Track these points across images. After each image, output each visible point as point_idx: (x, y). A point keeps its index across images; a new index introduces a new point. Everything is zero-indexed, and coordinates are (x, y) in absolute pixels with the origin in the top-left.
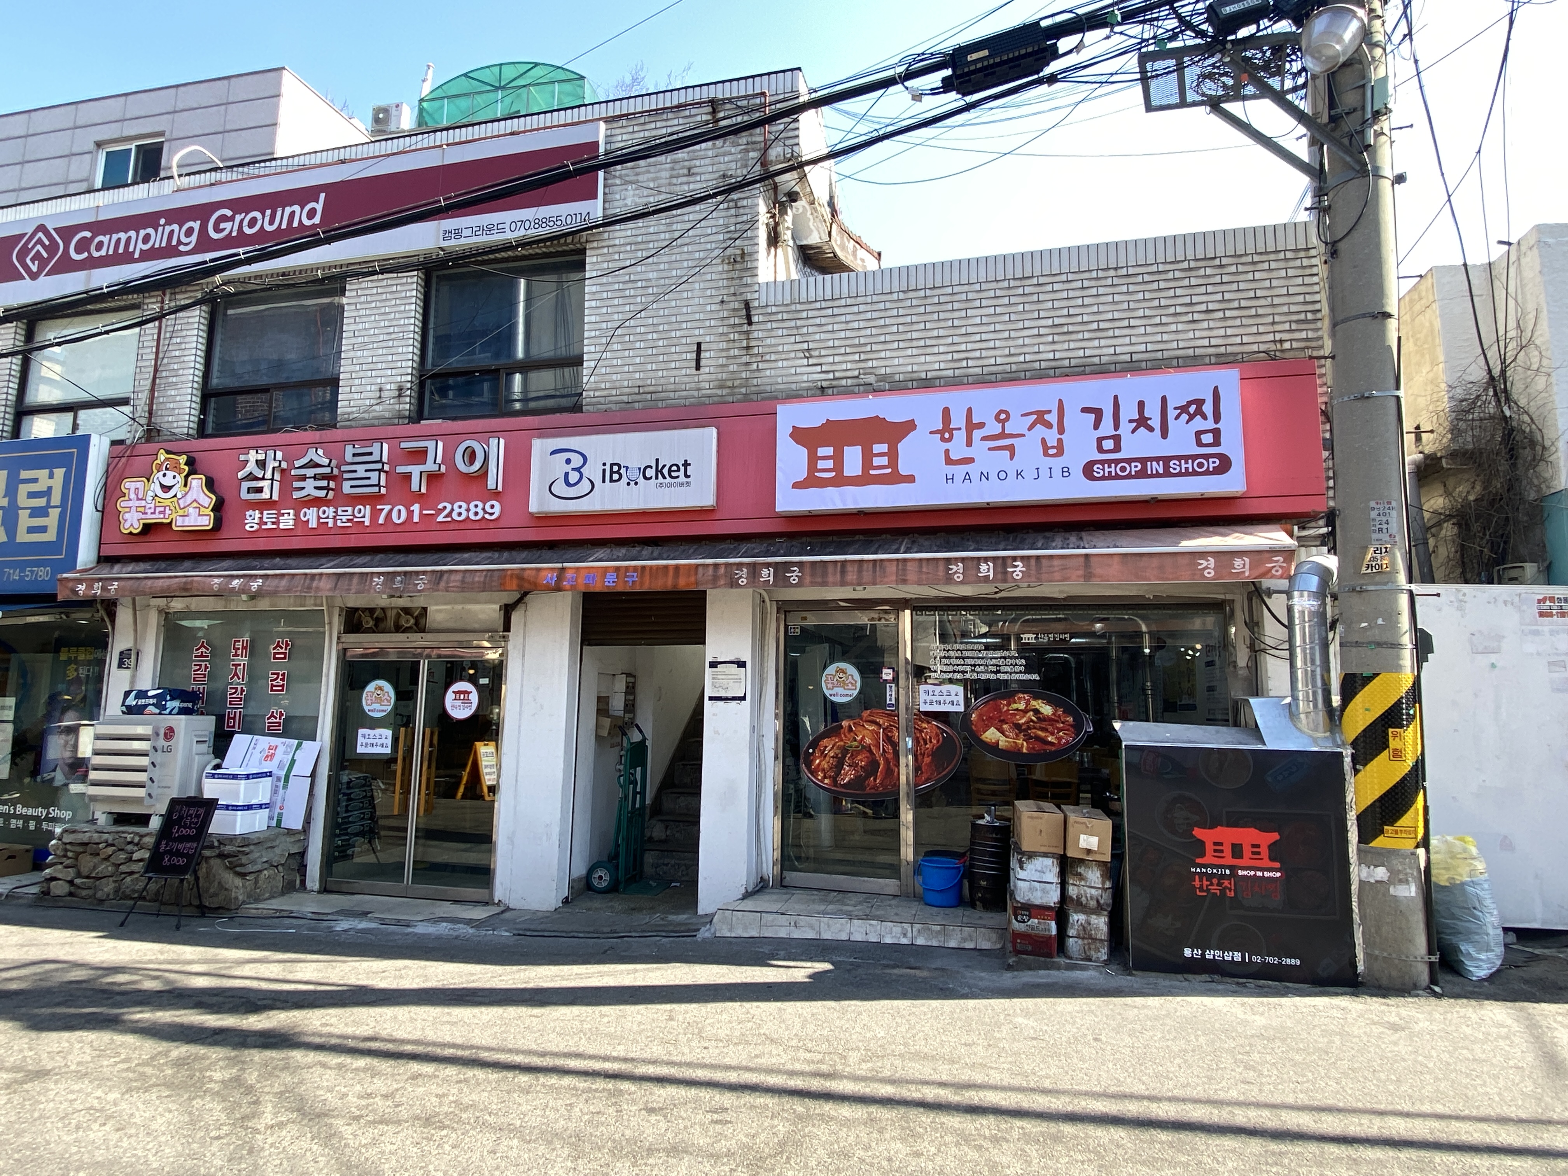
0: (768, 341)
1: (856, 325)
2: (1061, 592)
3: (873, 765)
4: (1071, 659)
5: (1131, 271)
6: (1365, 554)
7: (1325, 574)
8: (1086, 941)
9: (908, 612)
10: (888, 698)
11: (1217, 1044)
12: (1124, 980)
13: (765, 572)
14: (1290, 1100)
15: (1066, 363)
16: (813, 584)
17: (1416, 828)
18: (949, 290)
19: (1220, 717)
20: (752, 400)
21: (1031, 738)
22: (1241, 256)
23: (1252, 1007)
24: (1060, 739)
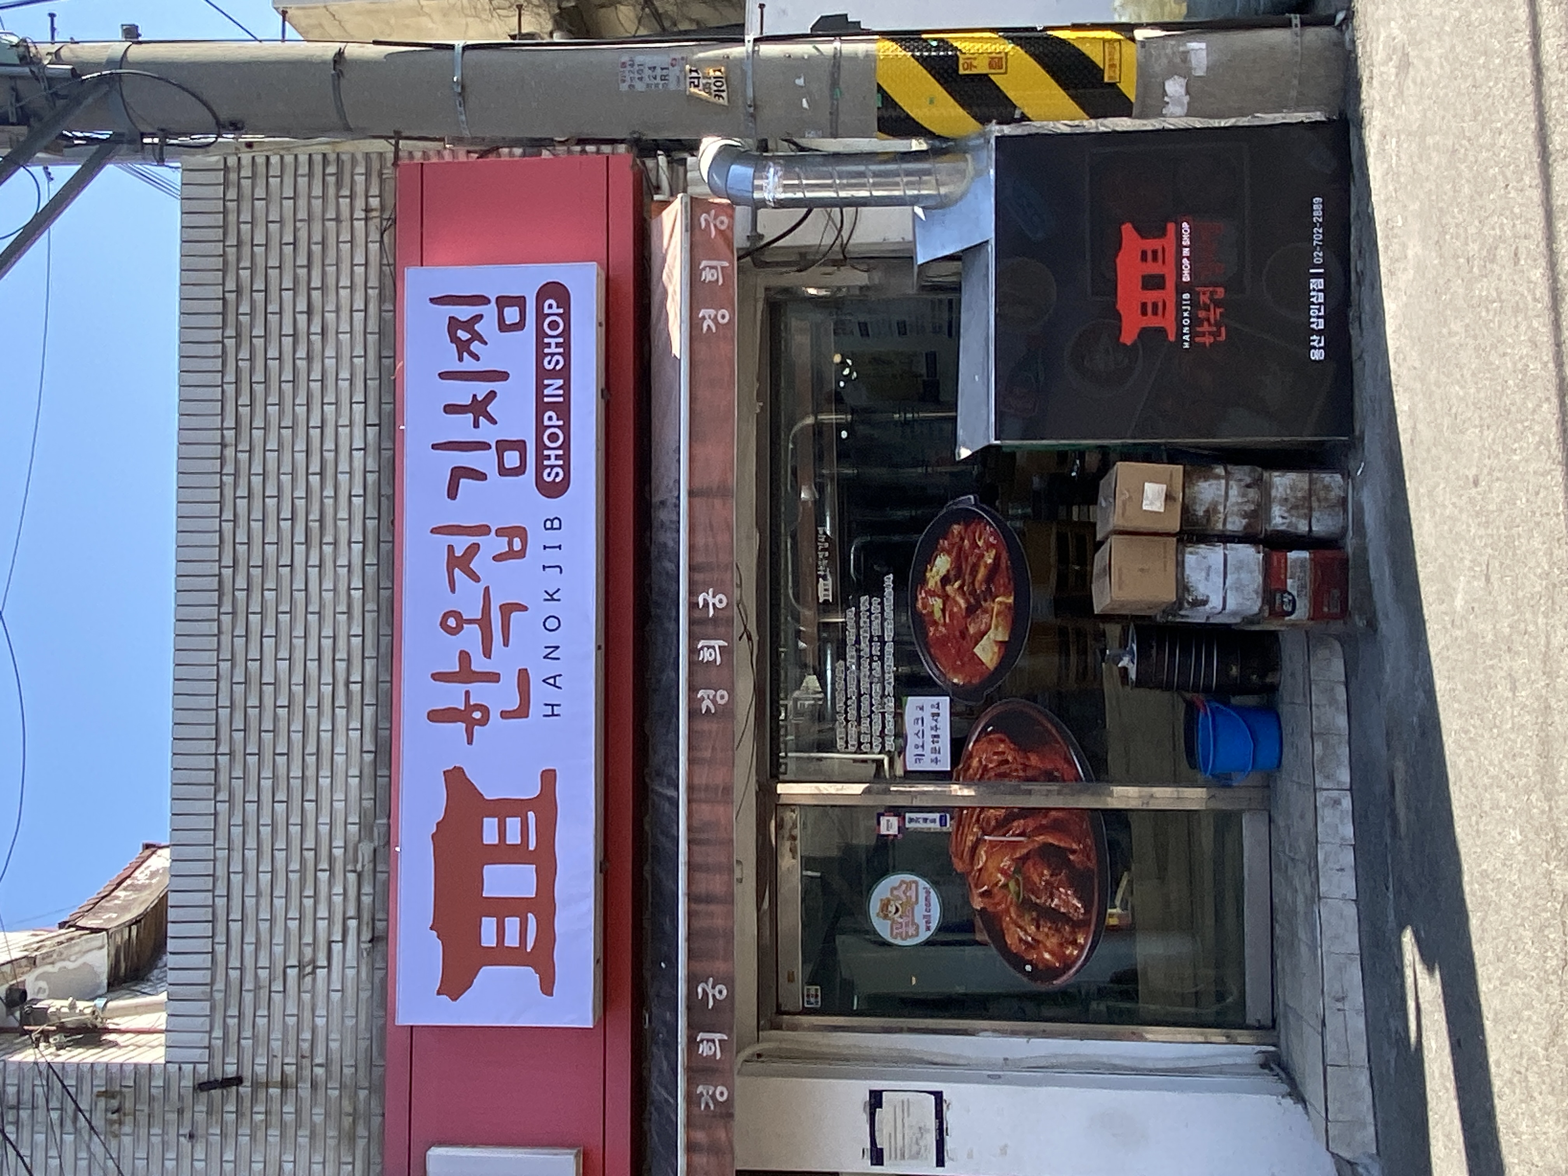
0: (276, 1045)
1: (265, 878)
2: (749, 538)
3: (1047, 853)
4: (855, 541)
5: (230, 422)
6: (699, 99)
7: (726, 156)
8: (1315, 504)
9: (781, 788)
10: (930, 825)
11: (1460, 303)
12: (1372, 447)
13: (704, 1049)
14: (1536, 195)
15: (371, 524)
16: (728, 956)
17: (1104, 41)
18: (224, 713)
19: (946, 316)
20: (383, 1078)
21: (989, 589)
22: (225, 263)
23: (1394, 260)
24: (989, 546)
